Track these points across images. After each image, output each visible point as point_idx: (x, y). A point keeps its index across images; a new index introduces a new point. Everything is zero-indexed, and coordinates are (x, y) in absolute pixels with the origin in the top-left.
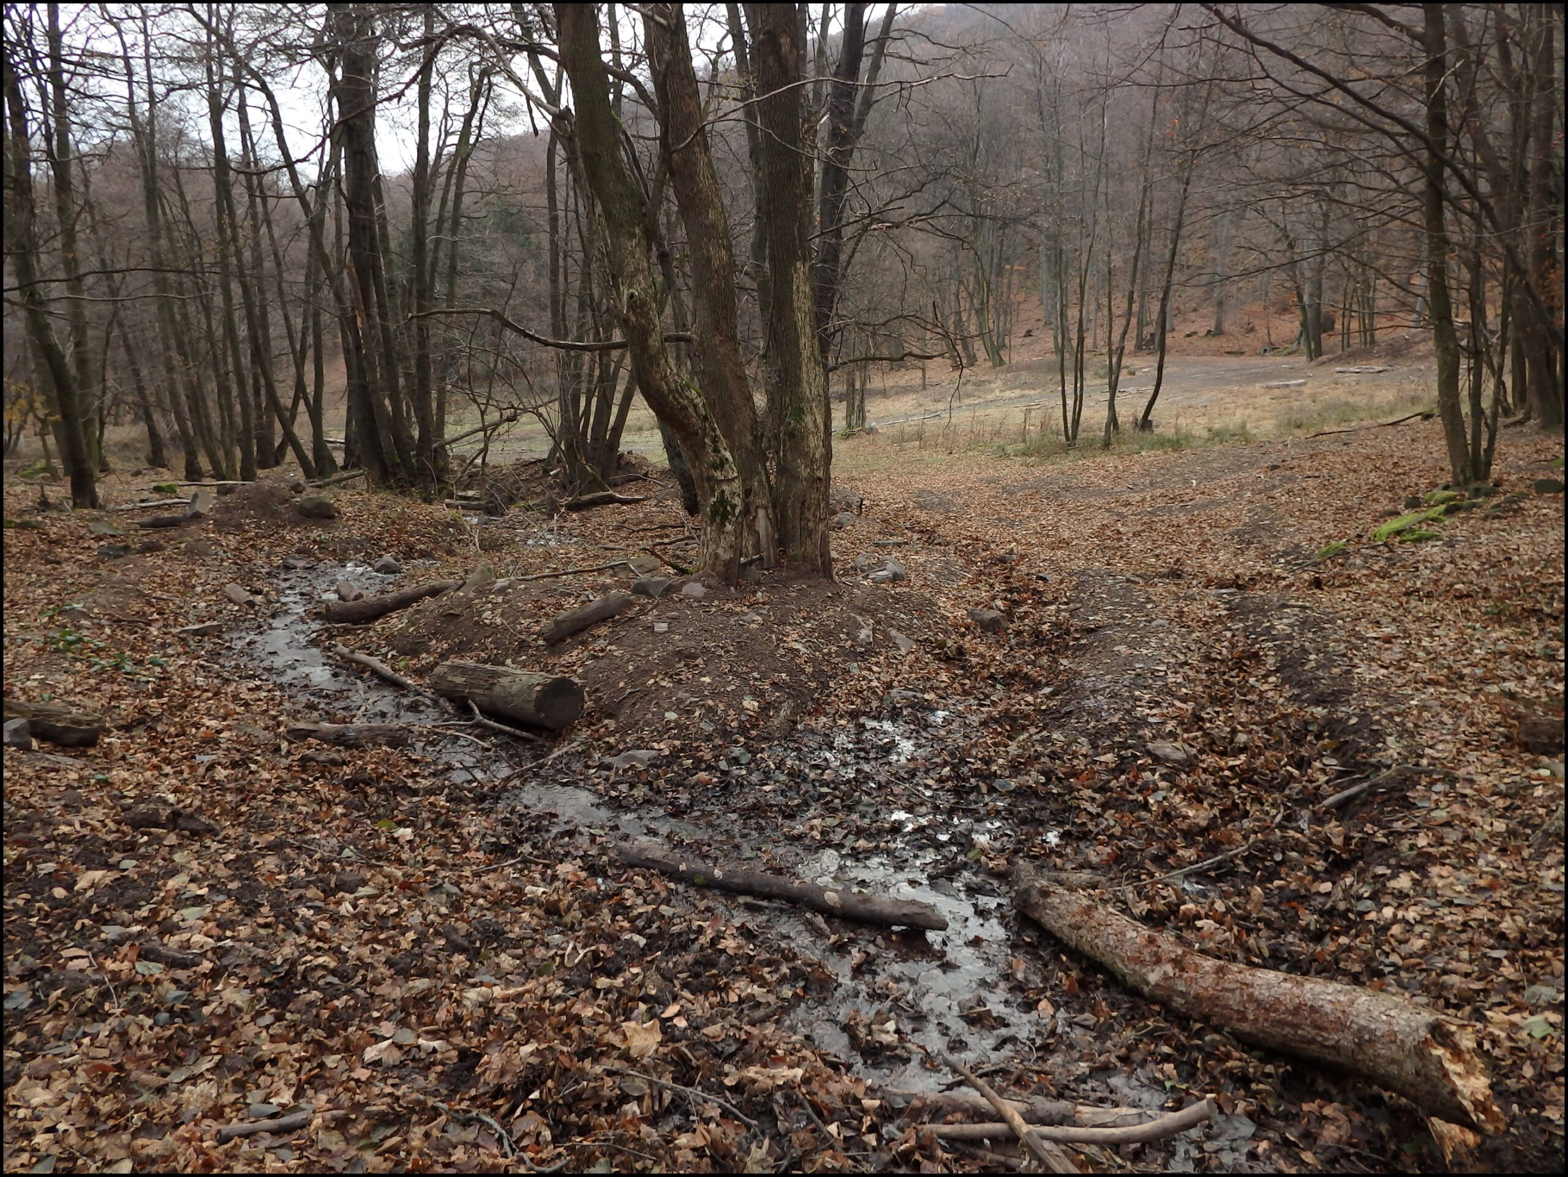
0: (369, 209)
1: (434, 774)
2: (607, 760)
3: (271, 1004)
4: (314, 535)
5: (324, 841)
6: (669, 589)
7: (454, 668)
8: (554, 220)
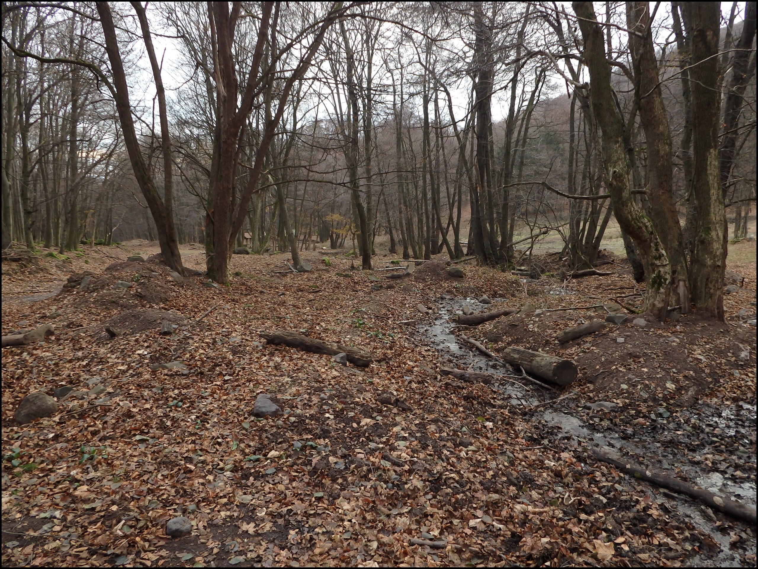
0: (486, 138)
1: (503, 399)
2: (588, 404)
3: (431, 490)
4: (454, 284)
5: (455, 422)
6: (626, 321)
7: (514, 350)
8: (572, 136)
